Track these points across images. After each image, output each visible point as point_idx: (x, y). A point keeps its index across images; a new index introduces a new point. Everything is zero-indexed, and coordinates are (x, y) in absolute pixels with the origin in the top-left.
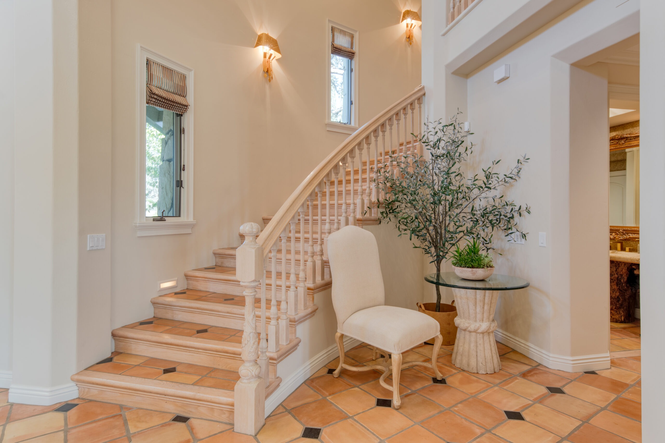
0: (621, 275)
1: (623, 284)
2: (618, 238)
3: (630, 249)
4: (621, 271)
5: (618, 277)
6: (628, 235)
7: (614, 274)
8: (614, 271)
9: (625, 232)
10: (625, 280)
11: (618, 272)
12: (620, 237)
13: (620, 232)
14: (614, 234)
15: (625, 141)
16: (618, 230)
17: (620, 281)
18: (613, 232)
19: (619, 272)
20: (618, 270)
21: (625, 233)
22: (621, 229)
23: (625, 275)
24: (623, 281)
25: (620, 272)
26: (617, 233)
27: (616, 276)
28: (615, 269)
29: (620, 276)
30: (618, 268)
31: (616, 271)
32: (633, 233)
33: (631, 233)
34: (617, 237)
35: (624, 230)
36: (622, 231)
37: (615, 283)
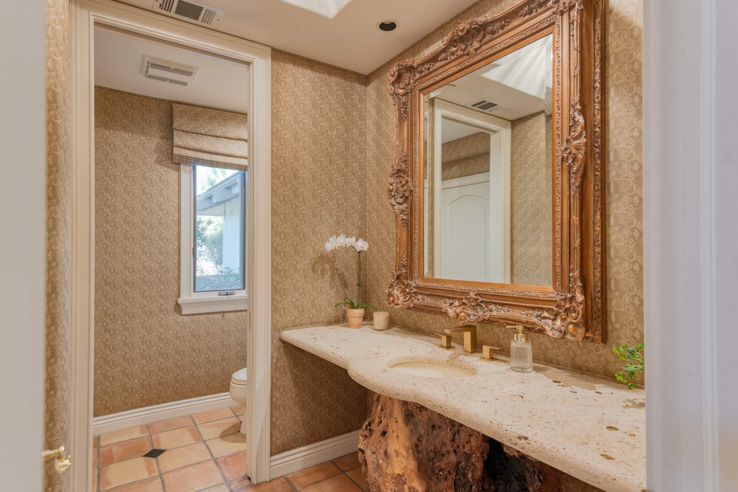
0: (468, 457)
1: (471, 487)
2: (465, 319)
3: (491, 351)
4: (467, 443)
5: (459, 463)
6: (487, 307)
7: (448, 452)
8: (448, 442)
9: (481, 299)
10: (479, 473)
11: (458, 447)
12: (469, 316)
13: (469, 299)
14: (457, 303)
15: (481, 41)
16: (466, 293)
17: (465, 476)
18: (456, 298)
19: (461, 447)
20: (457, 437)
21: (482, 302)
22: (471, 289)
23: (478, 458)
24: (473, 475)
25: (464, 447)
26: (464, 301)
27: (453, 458)
28: (450, 436)
29: (463, 459)
30: (458, 431)
31: (453, 440)
32: (500, 304)
33: (495, 303)
34: (463, 314)
35: (478, 294)
36: (474, 297)
37: (450, 482)
